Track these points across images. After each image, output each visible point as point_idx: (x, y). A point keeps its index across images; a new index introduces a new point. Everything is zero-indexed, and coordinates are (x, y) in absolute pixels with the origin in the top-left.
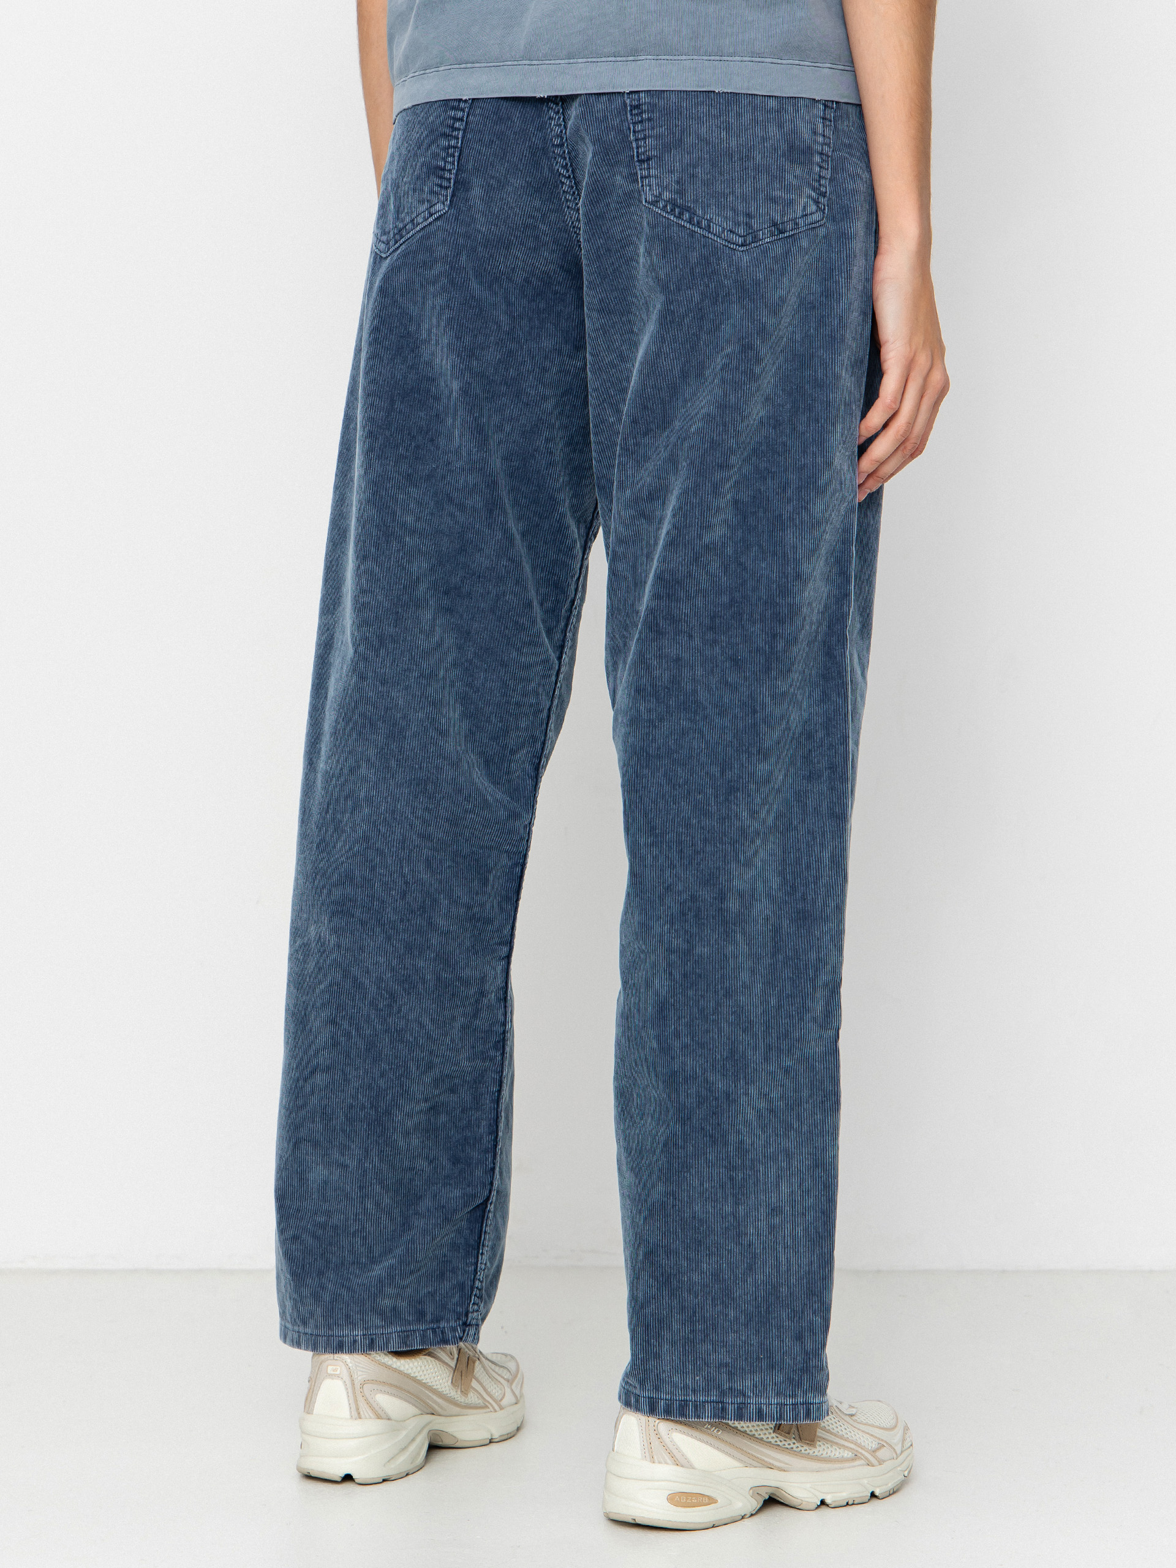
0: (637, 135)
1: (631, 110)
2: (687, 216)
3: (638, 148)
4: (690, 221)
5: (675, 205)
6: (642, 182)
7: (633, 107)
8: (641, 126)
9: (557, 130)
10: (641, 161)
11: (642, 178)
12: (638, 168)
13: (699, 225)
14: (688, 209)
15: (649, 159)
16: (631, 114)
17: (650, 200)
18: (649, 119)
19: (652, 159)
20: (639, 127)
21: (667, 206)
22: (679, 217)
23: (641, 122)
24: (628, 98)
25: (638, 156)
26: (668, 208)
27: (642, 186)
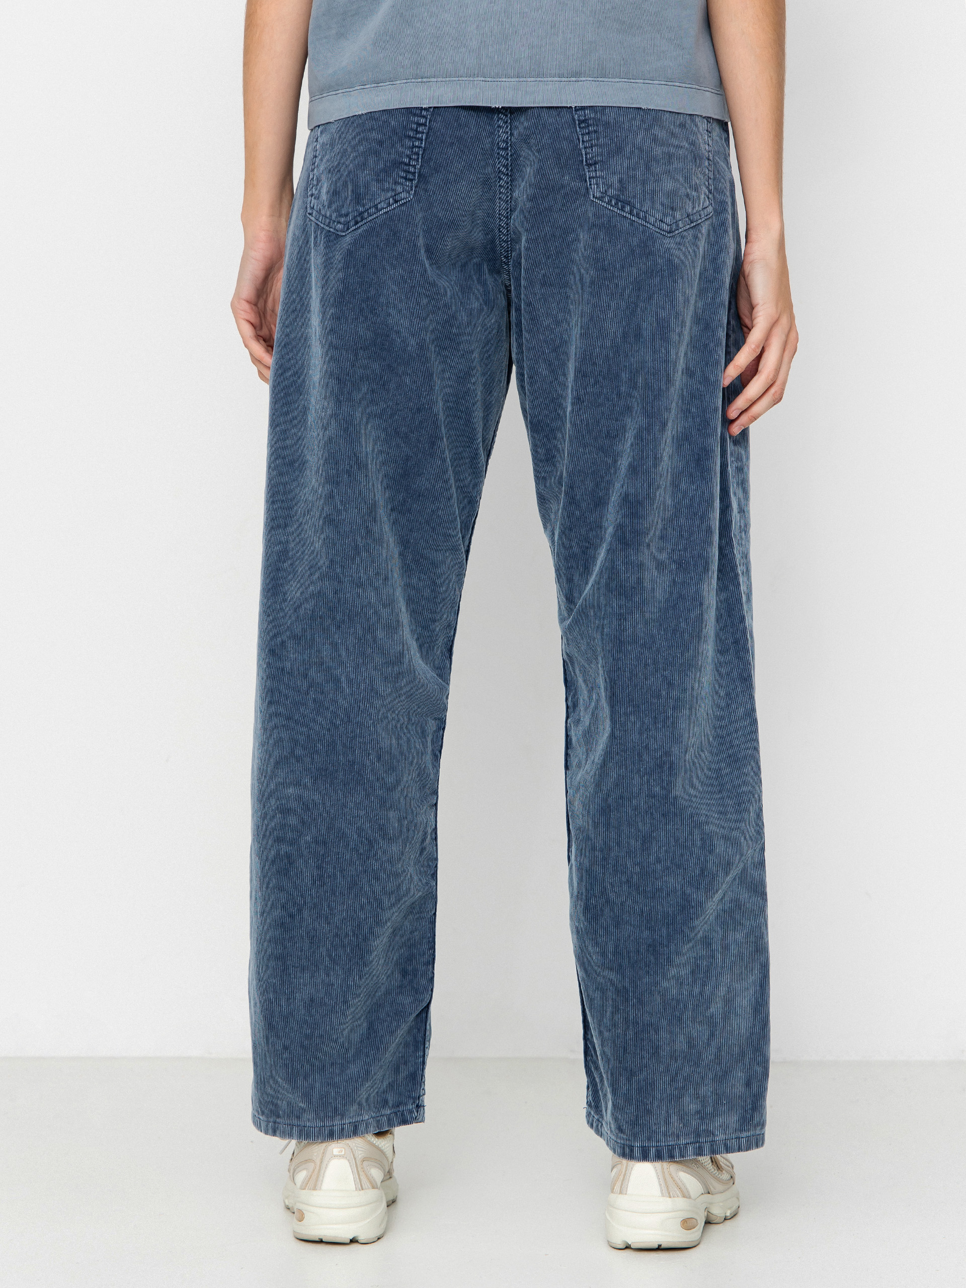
0: (585, 144)
1: (579, 124)
2: (628, 208)
3: (586, 154)
4: (631, 213)
5: (618, 200)
6: (590, 181)
7: (581, 122)
8: (588, 137)
9: (504, 136)
10: (589, 165)
11: (589, 178)
12: (586, 170)
13: (638, 216)
14: (629, 203)
15: (595, 163)
16: (580, 127)
17: (598, 196)
18: (595, 132)
19: (598, 163)
20: (586, 138)
21: (611, 201)
22: (622, 209)
23: (588, 133)
24: (576, 114)
25: (586, 161)
26: (613, 202)
27: (590, 184)
